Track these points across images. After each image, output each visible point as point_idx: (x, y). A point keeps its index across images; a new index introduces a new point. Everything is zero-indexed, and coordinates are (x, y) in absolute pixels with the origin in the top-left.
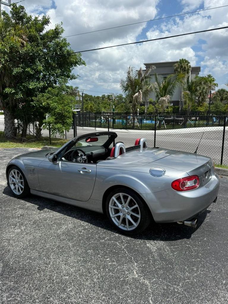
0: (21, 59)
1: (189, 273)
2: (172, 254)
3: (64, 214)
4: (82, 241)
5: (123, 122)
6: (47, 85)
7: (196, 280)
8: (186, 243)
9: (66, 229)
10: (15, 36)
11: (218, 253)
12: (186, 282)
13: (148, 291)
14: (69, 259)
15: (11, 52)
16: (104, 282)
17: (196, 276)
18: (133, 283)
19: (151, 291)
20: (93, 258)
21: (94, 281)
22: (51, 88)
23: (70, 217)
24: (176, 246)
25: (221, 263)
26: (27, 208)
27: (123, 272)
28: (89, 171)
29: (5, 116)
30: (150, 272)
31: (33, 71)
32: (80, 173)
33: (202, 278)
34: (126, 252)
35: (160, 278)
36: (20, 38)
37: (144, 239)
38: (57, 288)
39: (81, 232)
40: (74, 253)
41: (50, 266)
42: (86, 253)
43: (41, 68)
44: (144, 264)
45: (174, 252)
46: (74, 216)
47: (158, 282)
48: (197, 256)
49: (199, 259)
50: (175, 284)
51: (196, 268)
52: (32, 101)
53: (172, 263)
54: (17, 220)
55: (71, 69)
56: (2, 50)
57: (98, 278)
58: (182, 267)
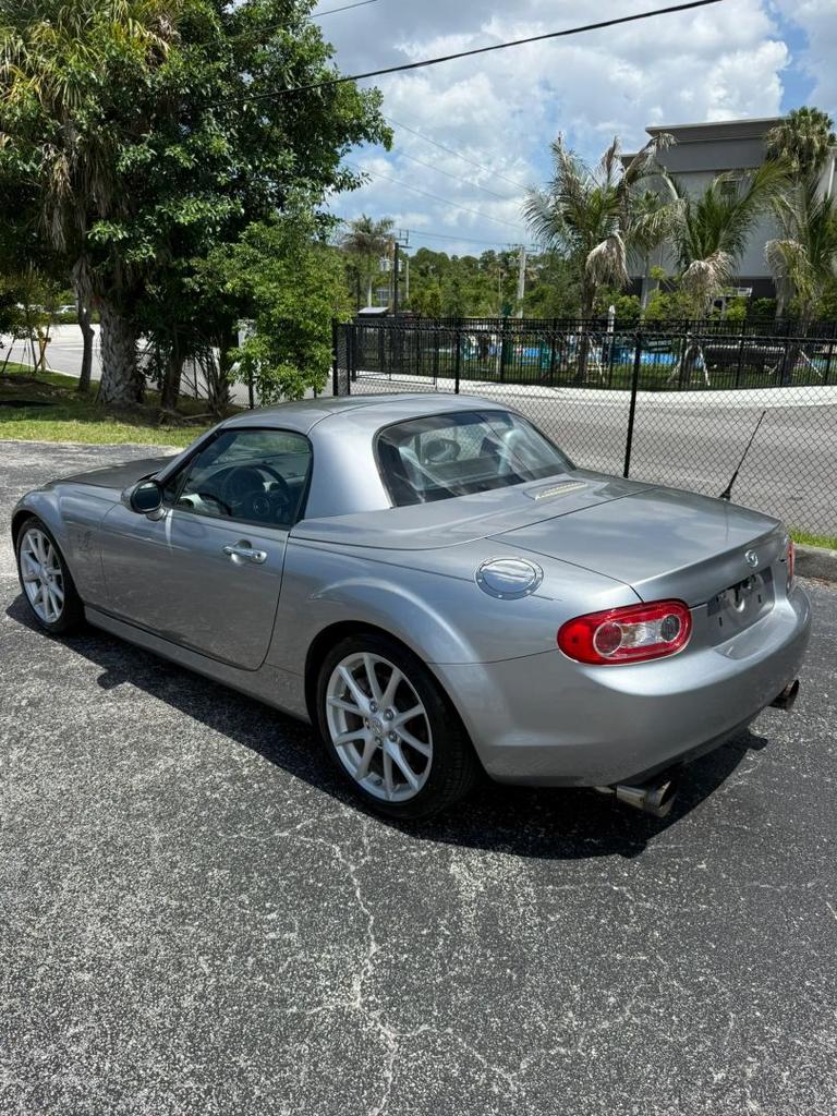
0: (152, 110)
1: (581, 1015)
2: (538, 920)
3: (184, 711)
4: (203, 829)
5: (542, 357)
6: (243, 211)
7: (597, 1049)
8: (614, 877)
9: (167, 770)
10: (130, 20)
11: (734, 936)
12: (553, 1059)
13: (378, 1079)
14: (129, 897)
15: (114, 84)
16: (218, 1014)
17: (605, 1034)
18: (329, 1032)
19: (390, 1080)
20: (218, 902)
21: (179, 1007)
22: (260, 223)
23: (202, 726)
24: (567, 887)
25: (736, 985)
26: (64, 679)
27: (309, 978)
28: (259, 555)
29: (102, 326)
30: (416, 992)
31: (193, 156)
32: (230, 561)
33: (628, 1045)
34: (353, 893)
35: (446, 1026)
36: (151, 29)
37: (447, 842)
38: (32, 1019)
39: (215, 789)
40: (156, 873)
41: (44, 920)
42: (201, 880)
43: (222, 144)
44: (409, 952)
45: (552, 910)
46: (219, 722)
47: (434, 1042)
48: (640, 942)
49: (646, 954)
50: (502, 1062)
51: (619, 995)
52: (191, 272)
53: (525, 961)
54: (9, 719)
55: (339, 150)
56: (79, 77)
57: (202, 997)
58: (559, 985)
